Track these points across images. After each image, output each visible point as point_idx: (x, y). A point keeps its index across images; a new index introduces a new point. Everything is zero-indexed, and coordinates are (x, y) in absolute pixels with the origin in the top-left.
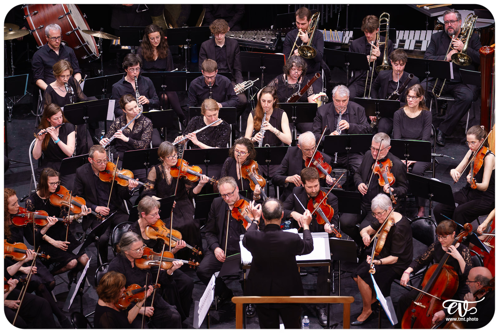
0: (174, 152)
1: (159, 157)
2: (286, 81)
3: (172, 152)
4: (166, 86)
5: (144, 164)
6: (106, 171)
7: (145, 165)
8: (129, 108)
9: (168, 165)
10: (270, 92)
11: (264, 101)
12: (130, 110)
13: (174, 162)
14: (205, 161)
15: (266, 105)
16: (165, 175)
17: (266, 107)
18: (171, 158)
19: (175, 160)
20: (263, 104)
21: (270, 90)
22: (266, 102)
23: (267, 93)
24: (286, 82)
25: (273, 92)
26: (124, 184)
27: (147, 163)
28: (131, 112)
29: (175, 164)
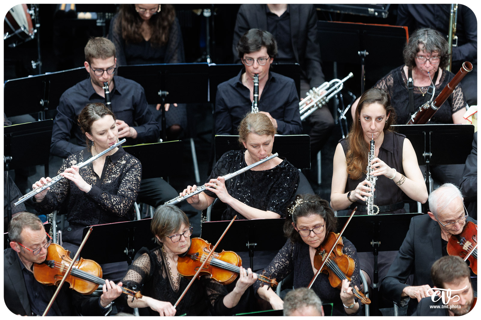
0: (183, 227)
1: (154, 236)
2: (410, 80)
3: (178, 227)
4: (168, 93)
5: (125, 251)
6: (47, 263)
7: (125, 254)
8: (100, 130)
9: (172, 251)
10: (380, 100)
11: (369, 118)
12: (101, 134)
13: (183, 247)
14: (248, 245)
15: (373, 127)
16: (167, 271)
17: (373, 131)
18: (176, 238)
19: (186, 242)
20: (366, 125)
21: (379, 96)
22: (373, 121)
23: (373, 102)
24: (410, 83)
25: (385, 99)
26: (84, 289)
27: (131, 251)
28: (103, 138)
29: (185, 250)
